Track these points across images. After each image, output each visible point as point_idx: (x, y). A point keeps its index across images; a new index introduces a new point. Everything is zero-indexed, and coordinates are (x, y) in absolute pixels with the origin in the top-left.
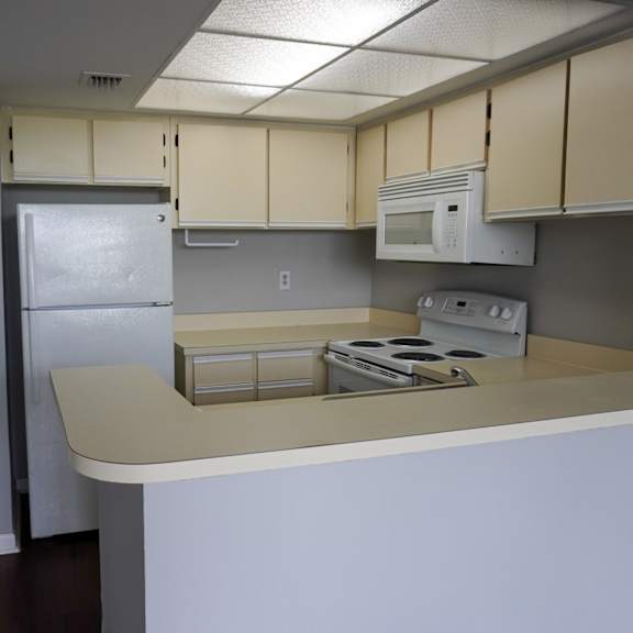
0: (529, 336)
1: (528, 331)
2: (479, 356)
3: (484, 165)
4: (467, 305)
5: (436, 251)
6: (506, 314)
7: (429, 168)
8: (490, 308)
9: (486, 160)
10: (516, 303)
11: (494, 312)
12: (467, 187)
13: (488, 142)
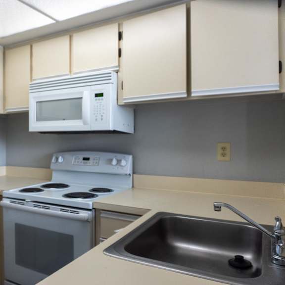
0: (134, 175)
1: (134, 173)
2: (109, 191)
3: (117, 69)
4: (90, 159)
5: (85, 123)
6: (123, 163)
7: (70, 71)
8: (111, 160)
9: (119, 66)
10: (127, 156)
11: (114, 162)
12: (110, 81)
13: (120, 55)
